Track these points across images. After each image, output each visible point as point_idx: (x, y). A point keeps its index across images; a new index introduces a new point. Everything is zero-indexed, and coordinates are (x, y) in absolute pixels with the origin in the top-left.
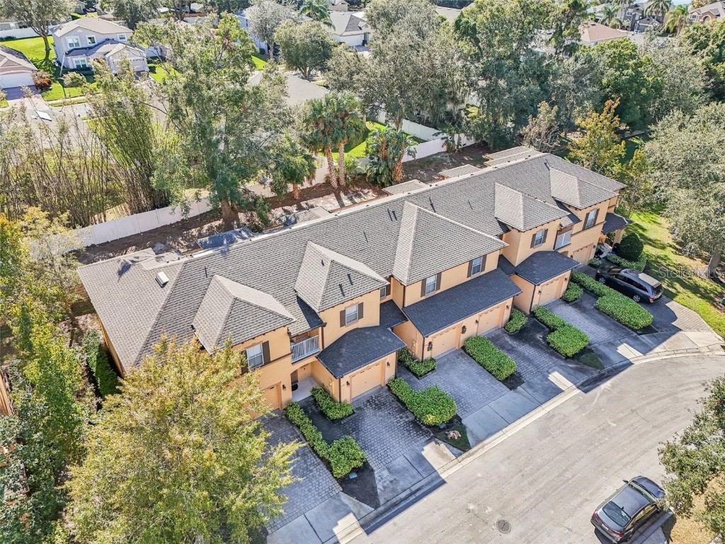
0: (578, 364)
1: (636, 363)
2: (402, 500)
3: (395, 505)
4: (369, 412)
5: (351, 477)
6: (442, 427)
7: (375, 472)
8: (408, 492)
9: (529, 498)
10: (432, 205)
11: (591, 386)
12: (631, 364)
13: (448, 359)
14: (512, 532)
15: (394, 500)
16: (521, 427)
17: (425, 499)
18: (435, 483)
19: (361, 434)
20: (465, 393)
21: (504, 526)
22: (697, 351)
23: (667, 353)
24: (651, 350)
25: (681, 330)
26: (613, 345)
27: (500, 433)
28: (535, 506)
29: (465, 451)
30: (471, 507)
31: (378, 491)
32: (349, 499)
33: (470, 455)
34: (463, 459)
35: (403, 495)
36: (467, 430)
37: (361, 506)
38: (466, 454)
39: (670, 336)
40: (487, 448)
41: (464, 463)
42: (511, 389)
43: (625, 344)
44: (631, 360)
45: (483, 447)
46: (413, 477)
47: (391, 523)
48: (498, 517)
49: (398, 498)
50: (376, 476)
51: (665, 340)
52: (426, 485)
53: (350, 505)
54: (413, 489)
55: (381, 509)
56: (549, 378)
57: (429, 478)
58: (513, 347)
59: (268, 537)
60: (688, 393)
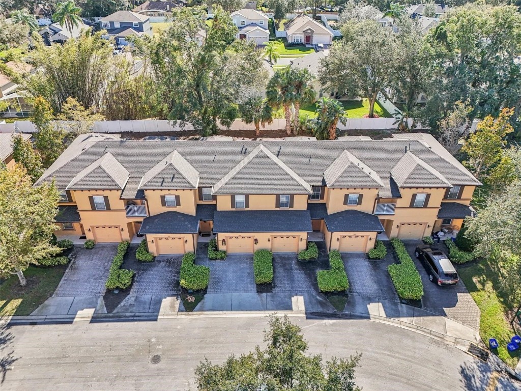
0: (325, 299)
1: (372, 320)
2: (125, 317)
3: (120, 317)
4: (162, 265)
5: (114, 292)
6: (189, 291)
7: (129, 296)
8: (132, 314)
9: (189, 354)
10: (279, 152)
11: (317, 317)
12: (369, 318)
13: (240, 257)
14: (156, 365)
15: (121, 314)
16: (236, 316)
17: (136, 323)
18: (151, 318)
19: (145, 274)
20: (226, 280)
21: (156, 359)
22: (442, 336)
23: (411, 326)
24: (398, 317)
25: (445, 315)
26: (370, 300)
27: (221, 312)
28: (185, 360)
29: (186, 311)
30: (153, 340)
31: (119, 306)
32: (102, 302)
33: (188, 315)
34: (182, 314)
35: (128, 314)
36: (202, 301)
37: (103, 308)
38: (186, 313)
39: (429, 316)
40: (202, 316)
41: (179, 317)
42: (258, 292)
43: (380, 304)
44: (371, 316)
45: (200, 314)
46: (144, 309)
47: (106, 324)
48: (159, 353)
49: (124, 314)
50: (127, 298)
51: (420, 316)
52: (146, 316)
53: (98, 305)
54: (137, 314)
55: (111, 315)
56: (292, 298)
57: (151, 314)
58: (292, 269)
59: (50, 298)
60: (388, 358)
